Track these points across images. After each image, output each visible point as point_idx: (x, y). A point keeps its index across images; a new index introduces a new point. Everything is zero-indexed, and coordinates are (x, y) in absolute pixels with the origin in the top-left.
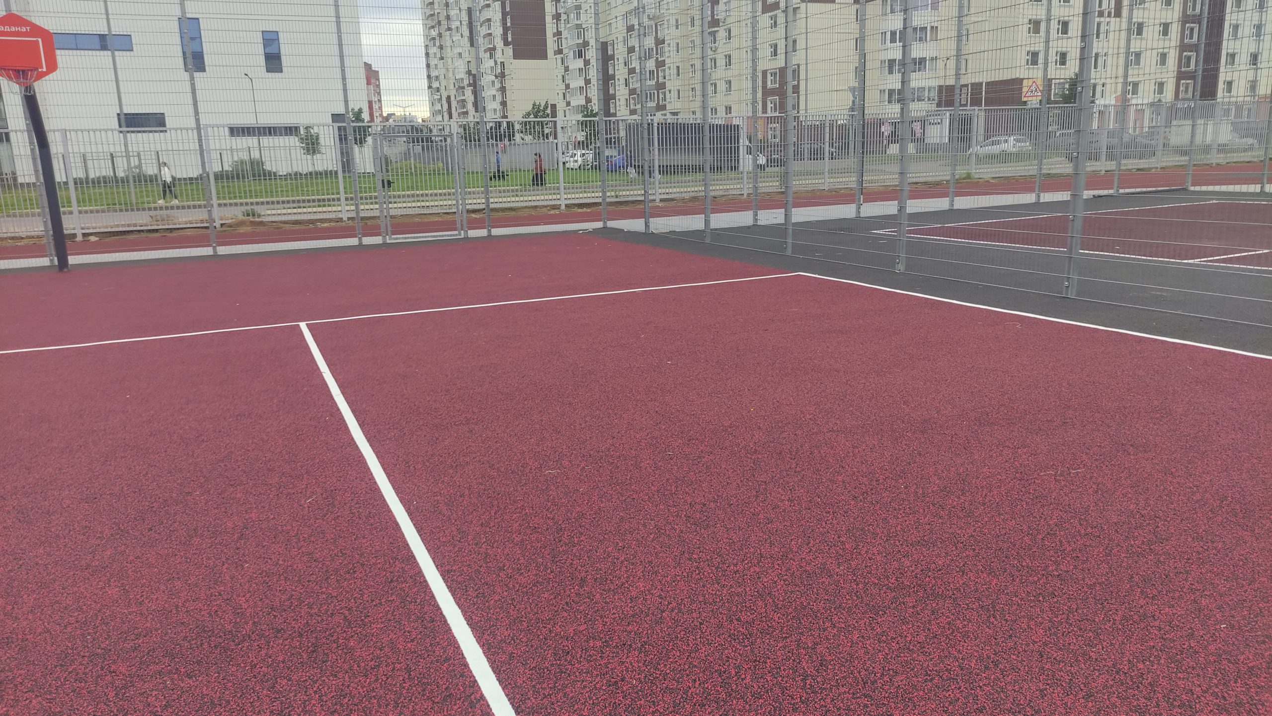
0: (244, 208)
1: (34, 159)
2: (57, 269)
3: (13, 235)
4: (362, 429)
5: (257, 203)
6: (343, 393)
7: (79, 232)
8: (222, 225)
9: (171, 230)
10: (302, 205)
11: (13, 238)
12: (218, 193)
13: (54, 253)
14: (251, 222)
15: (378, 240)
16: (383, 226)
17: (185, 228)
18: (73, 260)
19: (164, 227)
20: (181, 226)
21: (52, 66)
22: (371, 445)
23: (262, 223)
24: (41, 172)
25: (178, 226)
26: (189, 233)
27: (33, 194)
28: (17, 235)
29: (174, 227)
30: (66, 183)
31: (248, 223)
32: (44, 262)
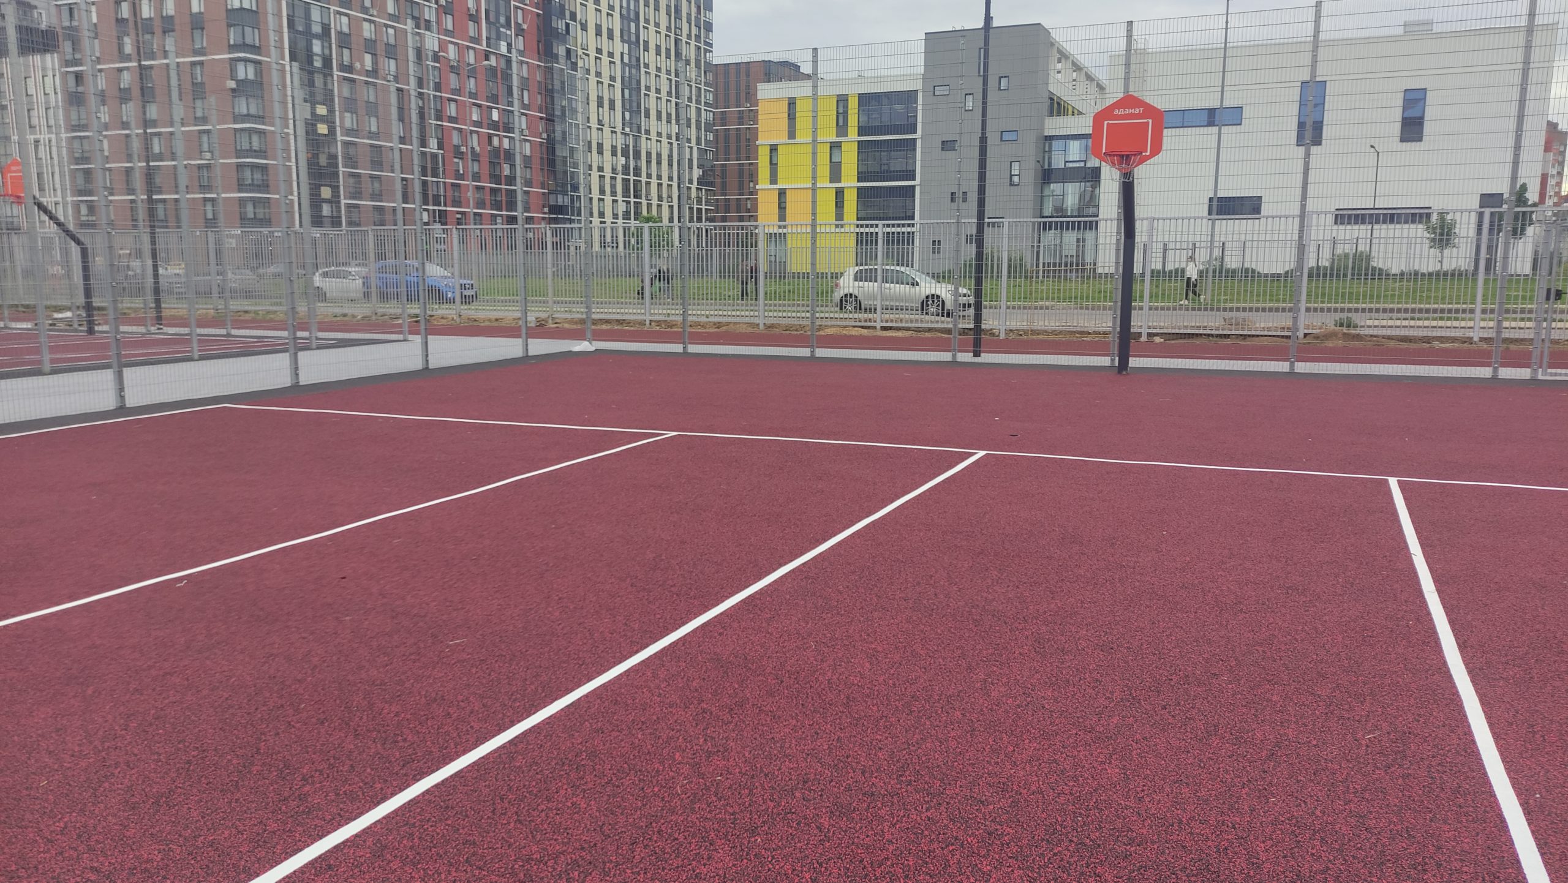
0: (1338, 316)
1: (1118, 250)
2: (1116, 371)
3: (1082, 329)
4: (1461, 652)
5: (1357, 310)
6: (1439, 591)
7: (1144, 331)
8: (1306, 335)
9: (1244, 337)
10: (1417, 315)
11: (1081, 333)
12: (1309, 295)
13: (1116, 352)
14: (1345, 334)
15: (1524, 373)
16: (1536, 354)
17: (1262, 336)
18: (1134, 362)
19: (1237, 333)
20: (1258, 333)
21: (1157, 149)
22: (1472, 681)
23: (1358, 337)
24: (1121, 264)
25: (1253, 333)
26: (1265, 342)
27: (1109, 286)
28: (1086, 329)
29: (1249, 333)
30: (1143, 275)
31: (1340, 335)
32: (1105, 361)
